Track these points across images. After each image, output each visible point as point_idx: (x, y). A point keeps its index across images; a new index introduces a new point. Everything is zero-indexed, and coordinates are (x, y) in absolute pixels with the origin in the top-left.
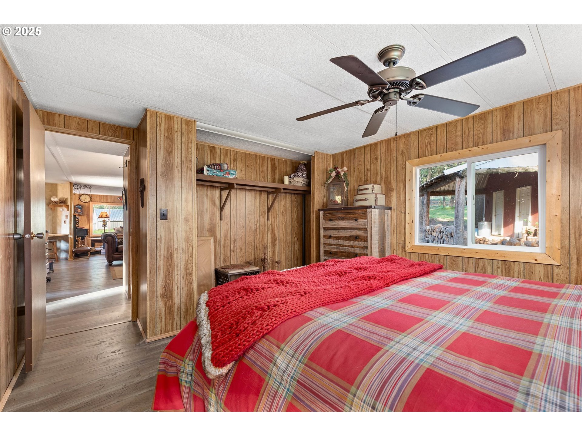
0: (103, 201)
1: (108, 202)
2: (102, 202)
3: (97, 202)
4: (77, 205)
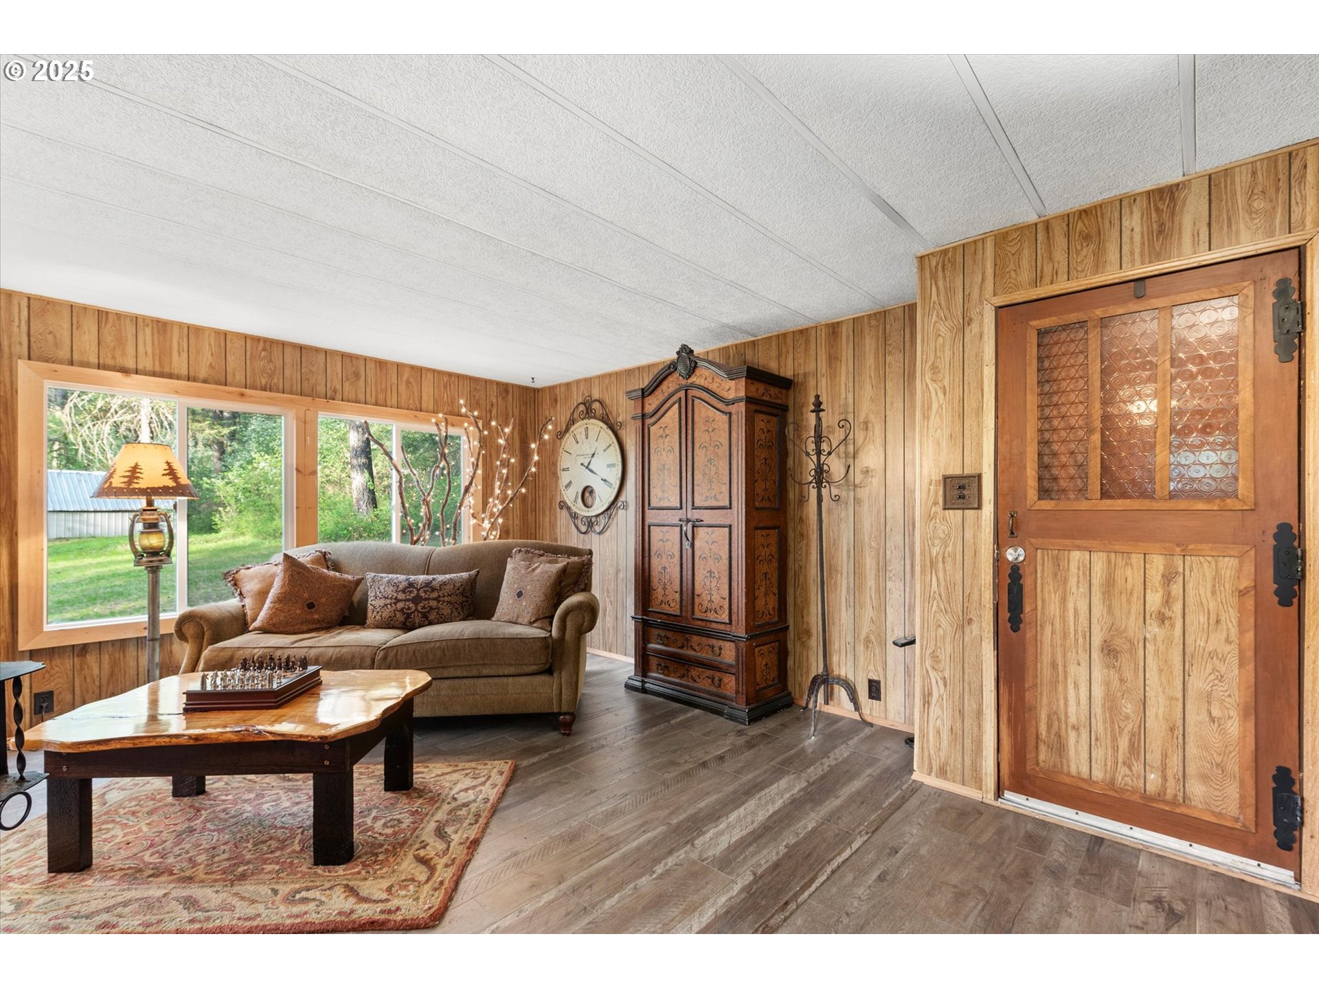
1: (170, 376)
2: (124, 371)
3: (85, 365)
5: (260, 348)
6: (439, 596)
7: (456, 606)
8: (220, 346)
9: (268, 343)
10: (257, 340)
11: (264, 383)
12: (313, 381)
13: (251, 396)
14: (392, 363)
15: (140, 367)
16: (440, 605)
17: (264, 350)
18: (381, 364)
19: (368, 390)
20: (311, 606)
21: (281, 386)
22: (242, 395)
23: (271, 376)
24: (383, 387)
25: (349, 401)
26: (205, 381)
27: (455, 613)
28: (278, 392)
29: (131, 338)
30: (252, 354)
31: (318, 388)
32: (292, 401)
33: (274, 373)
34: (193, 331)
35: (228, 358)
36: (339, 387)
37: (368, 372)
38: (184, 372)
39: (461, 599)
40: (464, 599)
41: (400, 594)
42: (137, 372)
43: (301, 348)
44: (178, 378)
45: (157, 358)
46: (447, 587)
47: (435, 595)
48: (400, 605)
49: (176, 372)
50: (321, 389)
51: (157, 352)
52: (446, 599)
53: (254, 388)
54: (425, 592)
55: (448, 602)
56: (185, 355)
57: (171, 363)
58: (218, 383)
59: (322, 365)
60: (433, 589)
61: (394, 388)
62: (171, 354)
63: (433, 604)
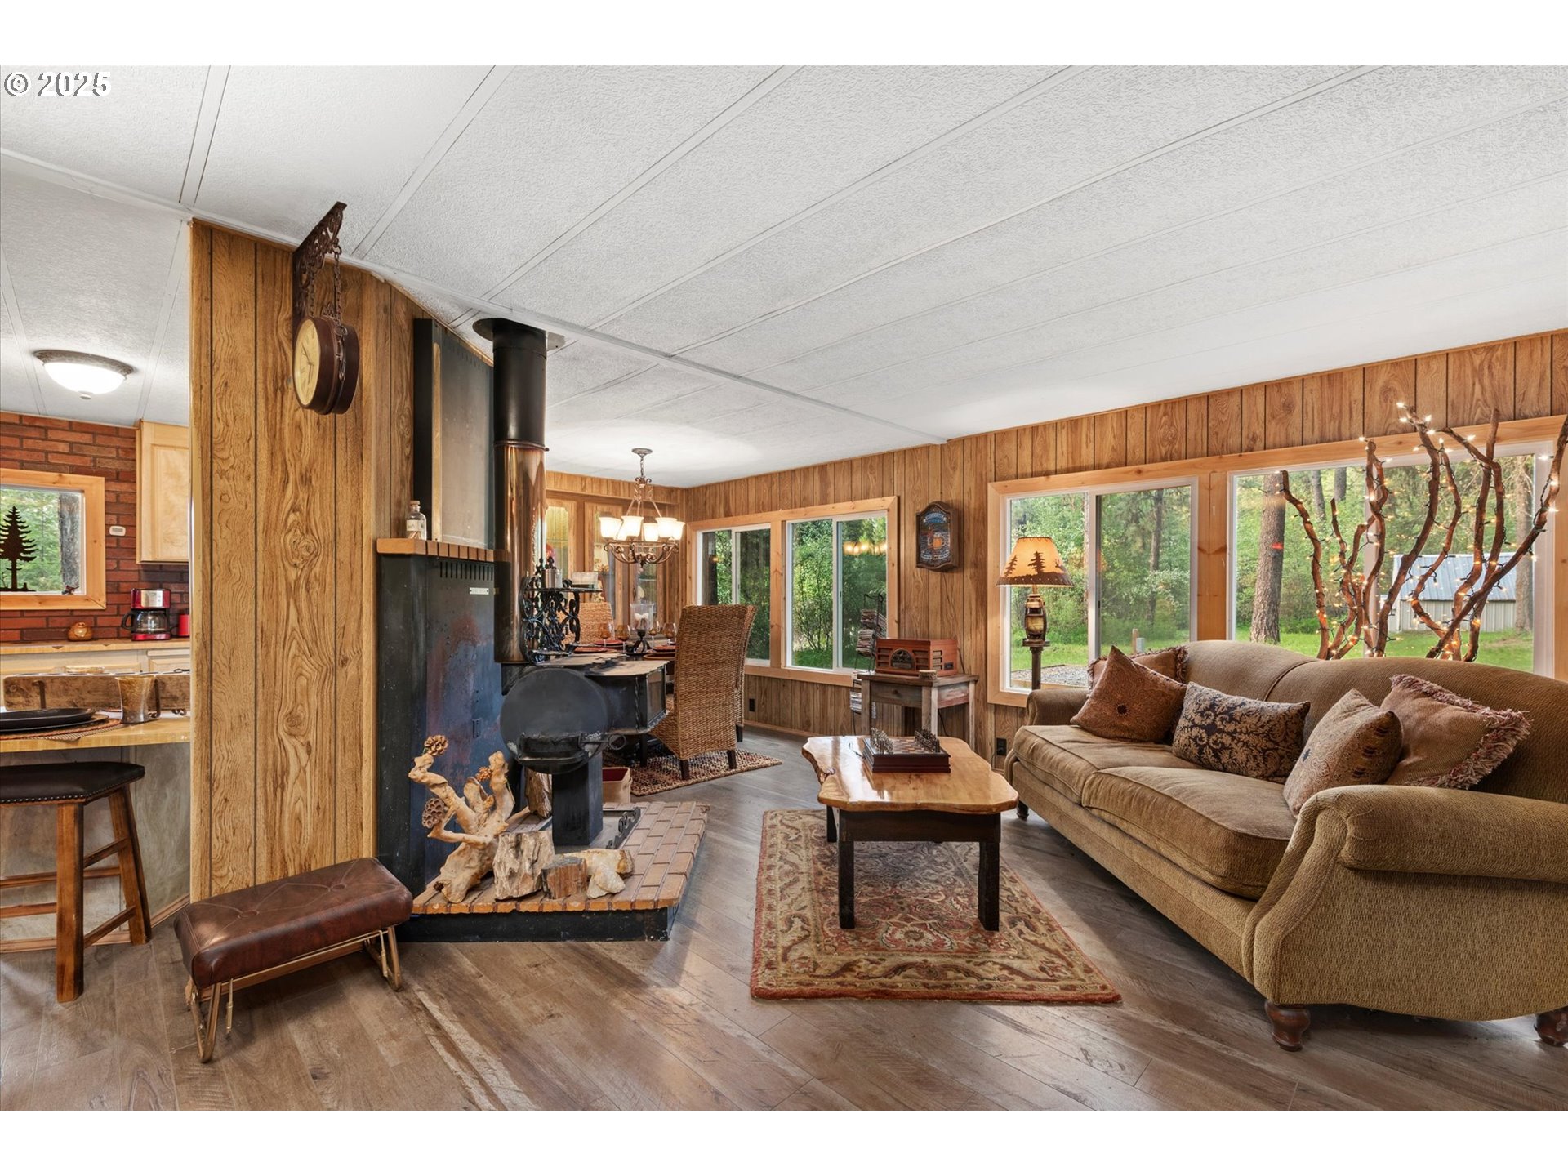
0: (1052, 467)
1: (1080, 469)
2: (1047, 474)
3: (1024, 476)
4: (928, 510)
5: (1161, 414)
6: (1235, 731)
7: (1255, 752)
8: (1121, 426)
9: (1169, 406)
10: (1156, 406)
11: (1164, 452)
12: (1222, 435)
13: (1148, 471)
14: (1352, 370)
15: (1058, 467)
16: (1233, 745)
17: (1165, 415)
18: (1331, 379)
19: (1308, 424)
20: (1122, 710)
21: (1183, 451)
22: (1139, 472)
23: (1172, 443)
24: (1336, 409)
25: (1275, 447)
26: (1108, 466)
27: (1252, 764)
28: (1180, 459)
29: (1052, 443)
30: (1152, 422)
31: (1230, 441)
32: (1193, 466)
33: (1175, 438)
34: (1098, 419)
35: (1129, 436)
36: (1260, 431)
37: (1308, 397)
38: (1091, 462)
39: (1263, 743)
40: (1270, 745)
41: (1199, 716)
42: (1056, 472)
43: (1208, 397)
44: (1086, 469)
45: (1070, 455)
46: (1249, 720)
47: (1231, 727)
48: (1195, 732)
49: (1084, 464)
50: (1234, 441)
51: (1070, 450)
52: (1243, 737)
53: (1153, 461)
54: (1223, 720)
55: (1245, 743)
56: (1091, 445)
57: (1080, 456)
58: (1119, 465)
59: (1236, 409)
60: (1232, 719)
61: (1357, 407)
62: (1080, 448)
63: (1227, 740)
